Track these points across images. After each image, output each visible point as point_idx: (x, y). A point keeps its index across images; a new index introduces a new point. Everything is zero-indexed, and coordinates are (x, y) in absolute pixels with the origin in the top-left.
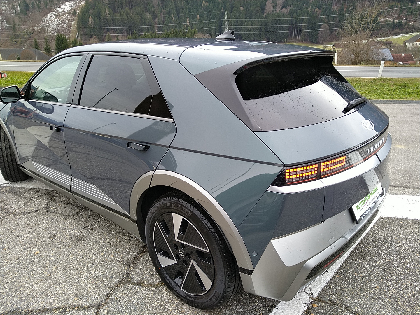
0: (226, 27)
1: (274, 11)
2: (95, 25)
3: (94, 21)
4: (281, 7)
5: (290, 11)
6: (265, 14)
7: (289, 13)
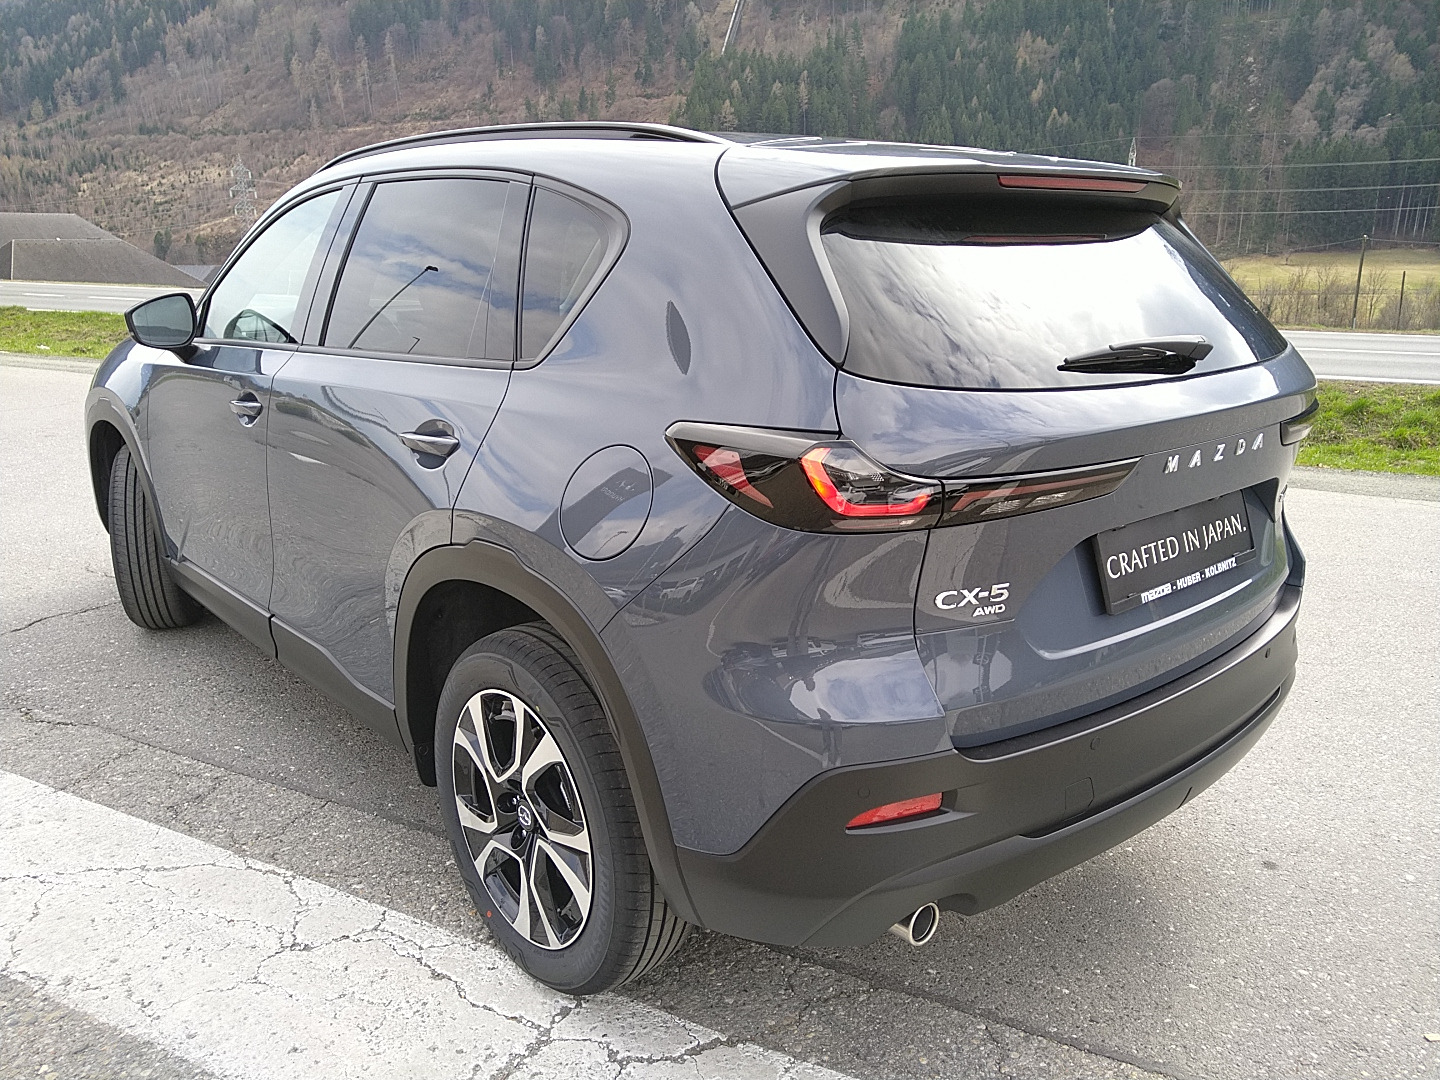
1: (1321, 138)
7: (1386, 143)
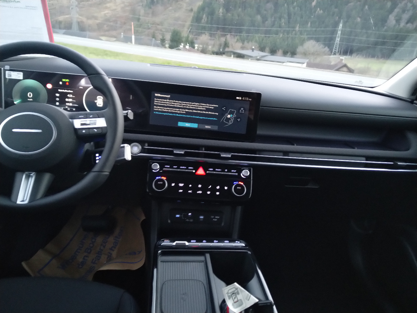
0: (338, 37)
1: (396, 26)
2: (207, 23)
3: (208, 18)
4: (406, 21)
6: (385, 28)
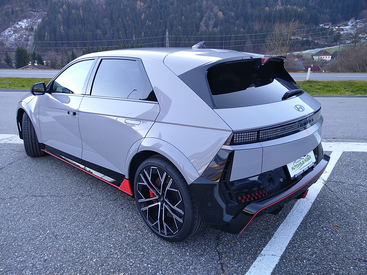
0: (167, 43)
2: (51, 40)
3: (50, 36)
4: (212, 26)
5: (220, 30)
6: (200, 32)
